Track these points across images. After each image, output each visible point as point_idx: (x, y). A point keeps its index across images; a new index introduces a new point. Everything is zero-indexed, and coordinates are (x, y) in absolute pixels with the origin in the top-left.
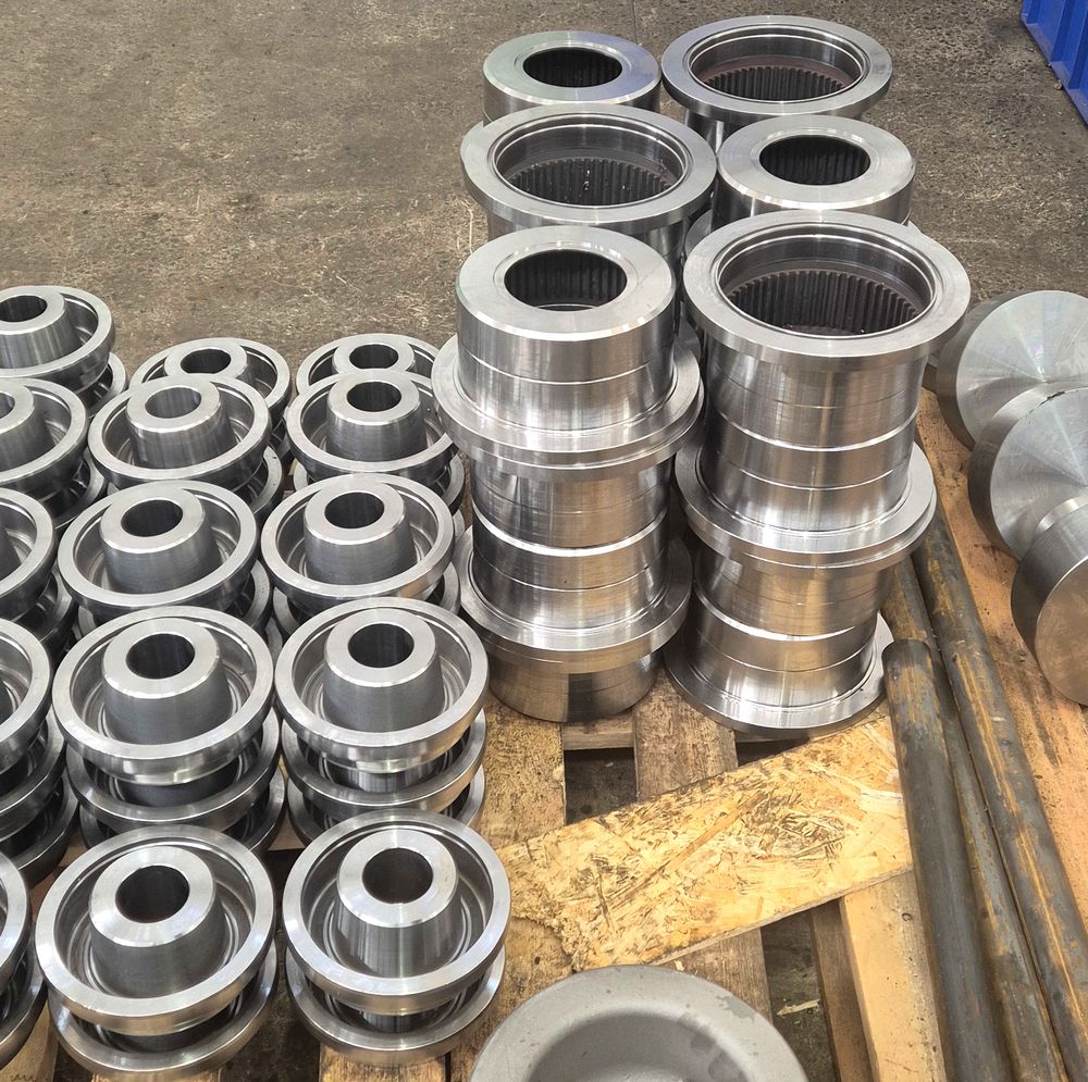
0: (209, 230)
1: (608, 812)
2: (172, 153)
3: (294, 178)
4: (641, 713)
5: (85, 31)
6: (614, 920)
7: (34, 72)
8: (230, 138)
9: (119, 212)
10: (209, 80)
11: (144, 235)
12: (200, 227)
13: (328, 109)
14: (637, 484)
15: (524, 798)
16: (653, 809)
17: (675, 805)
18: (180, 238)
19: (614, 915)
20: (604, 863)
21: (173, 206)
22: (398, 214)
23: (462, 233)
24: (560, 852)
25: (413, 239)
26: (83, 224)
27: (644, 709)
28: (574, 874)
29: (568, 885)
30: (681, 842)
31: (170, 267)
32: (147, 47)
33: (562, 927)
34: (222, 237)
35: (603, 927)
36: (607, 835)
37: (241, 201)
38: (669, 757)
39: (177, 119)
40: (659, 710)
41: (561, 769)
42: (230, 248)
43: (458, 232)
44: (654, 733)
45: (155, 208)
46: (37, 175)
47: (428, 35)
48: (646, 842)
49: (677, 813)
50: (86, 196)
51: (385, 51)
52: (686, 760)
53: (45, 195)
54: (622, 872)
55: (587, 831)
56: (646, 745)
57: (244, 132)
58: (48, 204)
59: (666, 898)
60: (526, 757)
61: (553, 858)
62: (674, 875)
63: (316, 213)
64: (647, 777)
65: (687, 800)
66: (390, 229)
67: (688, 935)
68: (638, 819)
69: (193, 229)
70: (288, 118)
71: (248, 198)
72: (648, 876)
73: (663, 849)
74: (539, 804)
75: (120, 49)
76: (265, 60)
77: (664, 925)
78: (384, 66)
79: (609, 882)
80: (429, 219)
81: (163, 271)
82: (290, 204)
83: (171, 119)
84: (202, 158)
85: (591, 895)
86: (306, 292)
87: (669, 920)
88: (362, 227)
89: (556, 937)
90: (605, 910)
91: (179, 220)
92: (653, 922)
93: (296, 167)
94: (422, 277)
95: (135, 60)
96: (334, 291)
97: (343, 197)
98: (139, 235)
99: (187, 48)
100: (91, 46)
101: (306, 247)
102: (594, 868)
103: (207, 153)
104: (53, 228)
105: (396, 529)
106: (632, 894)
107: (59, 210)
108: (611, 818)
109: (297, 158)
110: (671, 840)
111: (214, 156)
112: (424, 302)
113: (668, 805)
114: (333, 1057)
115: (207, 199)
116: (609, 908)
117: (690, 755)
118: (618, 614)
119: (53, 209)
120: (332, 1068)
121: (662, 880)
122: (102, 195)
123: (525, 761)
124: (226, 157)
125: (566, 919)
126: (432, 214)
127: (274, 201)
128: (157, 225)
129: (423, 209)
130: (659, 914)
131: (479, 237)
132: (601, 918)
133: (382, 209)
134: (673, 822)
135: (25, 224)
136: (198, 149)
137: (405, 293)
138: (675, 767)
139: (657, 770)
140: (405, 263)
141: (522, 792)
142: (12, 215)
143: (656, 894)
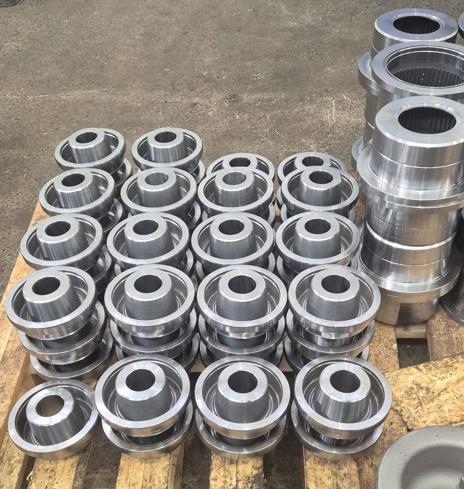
0: (219, 110)
1: (420, 363)
2: (200, 76)
3: (254, 87)
4: (431, 323)
5: (160, 22)
6: (425, 409)
7: (140, 40)
8: (225, 69)
9: (180, 102)
10: (214, 43)
11: (191, 112)
12: (215, 109)
13: (267, 56)
14: (447, 219)
15: (381, 357)
16: (440, 364)
17: (450, 363)
18: (206, 113)
19: (425, 407)
20: (419, 385)
21: (202, 99)
22: (301, 103)
23: (330, 112)
24: (399, 379)
25: (308, 115)
26: (165, 107)
27: (432, 321)
28: (406, 389)
29: (404, 394)
30: (454, 378)
31: (203, 126)
32: (186, 29)
33: (402, 410)
34: (224, 113)
35: (421, 412)
36: (419, 374)
37: (231, 98)
38: (445, 342)
39: (201, 61)
40: (439, 323)
41: (396, 345)
42: (228, 118)
43: (328, 112)
44: (438, 332)
45: (195, 100)
46: (144, 86)
47: (310, 22)
48: (438, 378)
49: (451, 366)
50: (165, 95)
51: (291, 30)
52: (453, 344)
53: (148, 94)
54: (428, 389)
55: (411, 371)
56: (434, 337)
57: (231, 67)
58: (150, 98)
59: (448, 401)
60: (380, 339)
61: (396, 382)
62: (451, 392)
63: (264, 103)
64: (435, 350)
65: (455, 361)
66: (297, 110)
67: (459, 417)
68: (433, 368)
69: (212, 110)
70: (250, 60)
71: (234, 96)
72: (439, 391)
73: (445, 381)
74: (388, 359)
75: (175, 30)
76: (238, 34)
77: (448, 413)
78: (291, 37)
79: (422, 393)
80: (315, 105)
81: (200, 128)
82: (253, 99)
83: (198, 61)
84: (213, 78)
85: (414, 398)
86: (262, 138)
87: (450, 411)
88: (285, 109)
89: (399, 414)
90: (421, 405)
91: (206, 106)
92: (443, 411)
93: (254, 82)
94: (313, 132)
95: (182, 35)
96: (274, 138)
97: (276, 96)
98: (189, 112)
99: (204, 29)
100: (163, 28)
101: (261, 118)
102: (415, 387)
103: (215, 76)
104: (153, 109)
105: (336, 235)
106: (433, 399)
107: (155, 101)
108: (421, 366)
109: (254, 78)
110: (449, 378)
111: (218, 77)
112: (314, 143)
113: (447, 362)
114: (309, 455)
115: (217, 97)
116: (423, 404)
117: (455, 342)
118: (427, 278)
119: (152, 100)
120: (309, 459)
121: (446, 394)
122: (171, 94)
123: (380, 341)
124: (224, 78)
125: (404, 407)
126: (316, 103)
127: (246, 98)
128: (196, 108)
129: (312, 101)
130: (446, 408)
131: (338, 114)
132: (419, 408)
133: (293, 101)
134: (450, 370)
135: (141, 107)
136: (212, 74)
137: (305, 139)
138: (448, 347)
139: (440, 348)
140: (305, 126)
141: (379, 354)
142: (135, 103)
143: (444, 400)
